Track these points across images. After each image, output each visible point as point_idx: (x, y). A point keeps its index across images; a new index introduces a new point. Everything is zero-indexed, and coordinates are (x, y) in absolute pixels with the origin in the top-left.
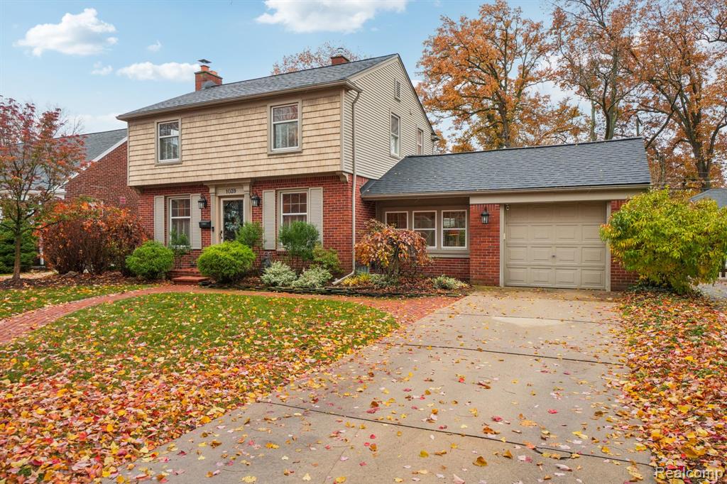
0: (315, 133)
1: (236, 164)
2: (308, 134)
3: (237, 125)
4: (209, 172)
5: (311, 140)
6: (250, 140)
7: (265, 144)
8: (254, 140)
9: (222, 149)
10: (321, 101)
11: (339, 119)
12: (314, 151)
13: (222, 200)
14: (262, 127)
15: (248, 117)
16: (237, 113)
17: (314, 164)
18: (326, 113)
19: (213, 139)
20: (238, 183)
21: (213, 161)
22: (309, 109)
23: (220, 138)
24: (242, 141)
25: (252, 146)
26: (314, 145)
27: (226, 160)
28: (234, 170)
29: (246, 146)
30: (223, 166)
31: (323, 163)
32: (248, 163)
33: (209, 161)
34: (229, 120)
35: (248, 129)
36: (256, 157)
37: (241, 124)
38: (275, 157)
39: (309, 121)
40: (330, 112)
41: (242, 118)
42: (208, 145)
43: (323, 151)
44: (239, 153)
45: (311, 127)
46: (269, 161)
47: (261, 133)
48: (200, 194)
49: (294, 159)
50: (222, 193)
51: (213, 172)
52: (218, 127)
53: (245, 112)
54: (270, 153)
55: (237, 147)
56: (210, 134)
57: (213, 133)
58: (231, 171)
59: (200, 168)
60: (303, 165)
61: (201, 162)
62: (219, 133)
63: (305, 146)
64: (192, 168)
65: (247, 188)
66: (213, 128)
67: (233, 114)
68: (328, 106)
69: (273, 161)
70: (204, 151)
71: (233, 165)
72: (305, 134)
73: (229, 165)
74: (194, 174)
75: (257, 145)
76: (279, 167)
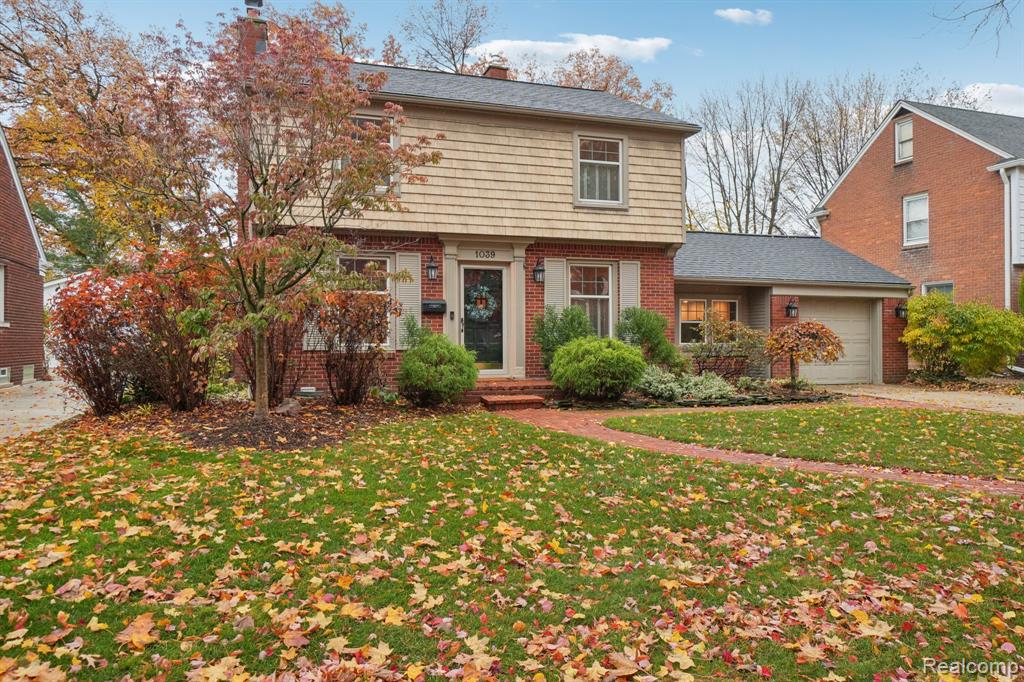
0: (646, 187)
1: (517, 214)
2: (638, 186)
3: (518, 151)
4: (462, 220)
5: (641, 195)
6: (542, 179)
7: (569, 190)
8: (550, 180)
9: (487, 185)
10: (654, 145)
11: (679, 174)
12: (645, 212)
13: (463, 267)
14: (563, 163)
15: (539, 144)
16: (518, 133)
17: (645, 229)
18: (662, 163)
19: (471, 165)
20: (508, 243)
21: (471, 202)
22: (638, 152)
23: (483, 166)
24: (528, 178)
25: (546, 188)
26: (646, 204)
27: (496, 203)
28: (514, 222)
29: (534, 188)
30: (492, 212)
31: (659, 230)
32: (540, 215)
33: (463, 201)
34: (502, 140)
35: (538, 161)
36: (553, 207)
37: (525, 151)
38: (585, 211)
39: (637, 169)
40: (668, 163)
41: (528, 143)
42: (459, 174)
43: (658, 213)
44: (523, 196)
45: (641, 178)
46: (575, 217)
47: (562, 172)
48: (419, 254)
49: (617, 219)
50: (470, 255)
51: (470, 220)
52: (480, 148)
53: (532, 134)
54: (577, 204)
55: (519, 187)
56: (463, 155)
57: (471, 156)
58: (506, 222)
59: (440, 210)
60: (629, 228)
61: (443, 200)
62: (483, 157)
63: (632, 203)
64: (425, 208)
65: (520, 252)
66: (469, 147)
67: (509, 132)
68: (664, 154)
69: (581, 217)
70: (450, 182)
71: (510, 213)
72: (632, 186)
73: (502, 213)
74: (429, 218)
75: (553, 189)
76: (591, 226)
